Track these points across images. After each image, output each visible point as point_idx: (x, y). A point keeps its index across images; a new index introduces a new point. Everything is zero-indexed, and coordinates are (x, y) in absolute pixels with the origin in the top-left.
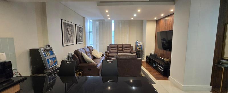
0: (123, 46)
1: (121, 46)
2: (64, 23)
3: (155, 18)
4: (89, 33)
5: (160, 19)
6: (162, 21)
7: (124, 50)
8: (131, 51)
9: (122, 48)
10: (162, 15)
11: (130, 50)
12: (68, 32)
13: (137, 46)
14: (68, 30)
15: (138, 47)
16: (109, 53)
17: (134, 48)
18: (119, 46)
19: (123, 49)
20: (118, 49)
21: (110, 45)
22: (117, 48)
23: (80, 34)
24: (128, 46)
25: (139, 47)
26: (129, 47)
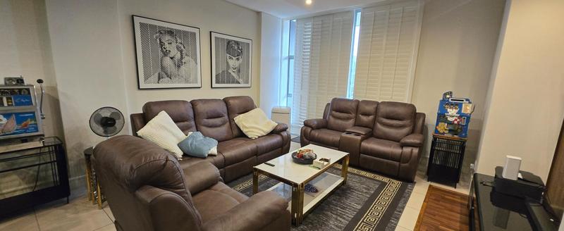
0: (377, 108)
1: (370, 108)
2: (142, 25)
4: (287, 61)
7: (379, 126)
9: (371, 117)
12: (166, 53)
13: (438, 117)
14: (167, 45)
15: (446, 121)
17: (431, 119)
18: (364, 108)
19: (375, 121)
20: (356, 118)
21: (333, 100)
22: (353, 115)
23: (229, 60)
25: (450, 123)
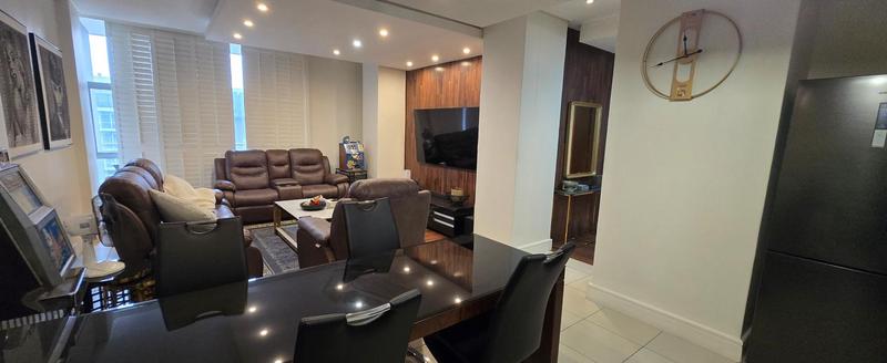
0: (289, 157)
1: (283, 158)
3: (410, 64)
5: (422, 69)
6: (428, 77)
7: (298, 174)
8: (324, 177)
9: (287, 166)
10: (435, 59)
11: (321, 174)
13: (344, 157)
15: (351, 159)
16: (234, 192)
17: (334, 163)
18: (274, 158)
19: (291, 168)
20: (269, 171)
21: (229, 153)
22: (264, 168)
24: (314, 156)
25: (355, 160)
26: (315, 159)
